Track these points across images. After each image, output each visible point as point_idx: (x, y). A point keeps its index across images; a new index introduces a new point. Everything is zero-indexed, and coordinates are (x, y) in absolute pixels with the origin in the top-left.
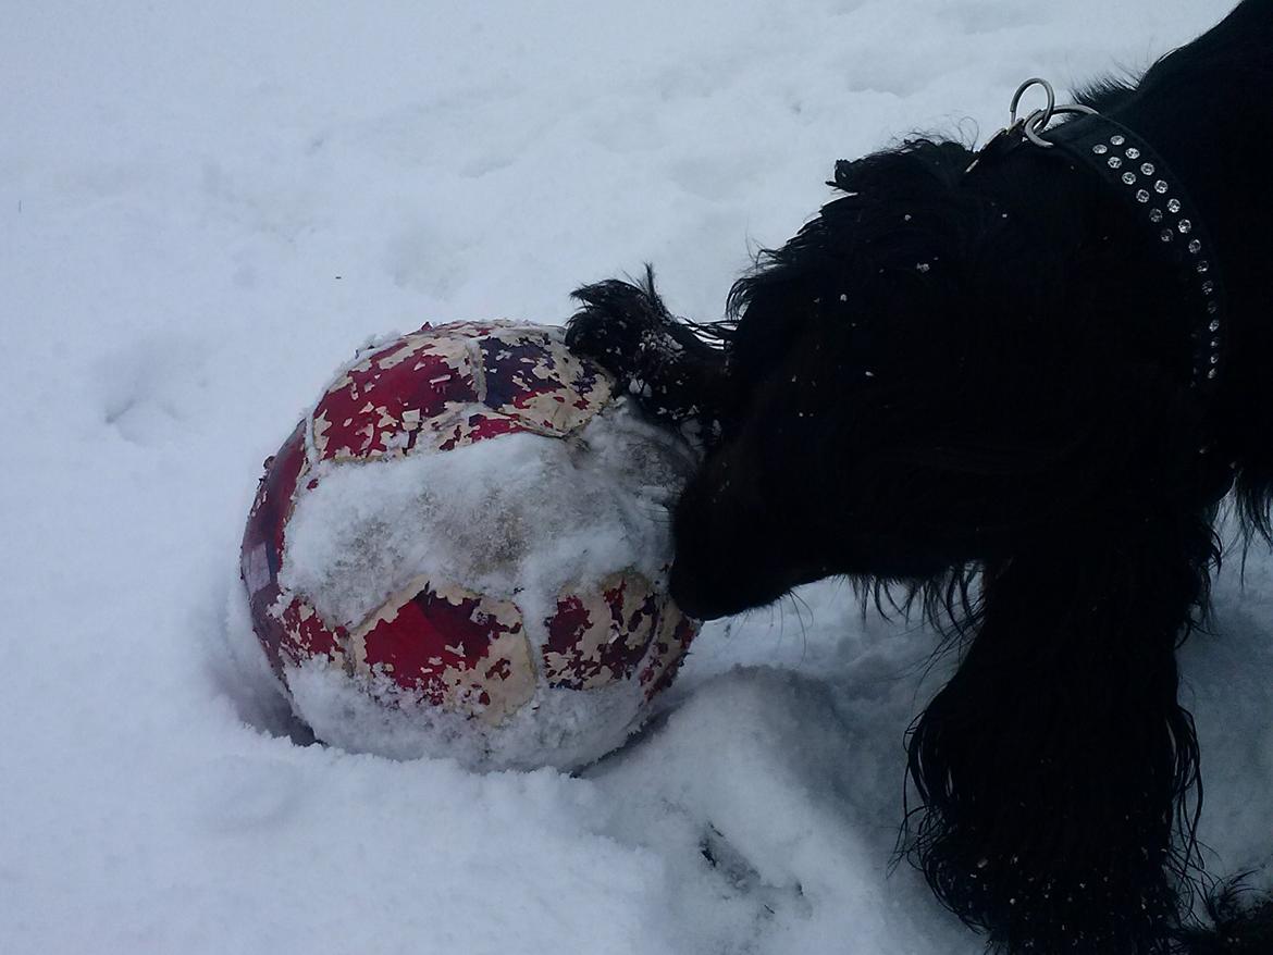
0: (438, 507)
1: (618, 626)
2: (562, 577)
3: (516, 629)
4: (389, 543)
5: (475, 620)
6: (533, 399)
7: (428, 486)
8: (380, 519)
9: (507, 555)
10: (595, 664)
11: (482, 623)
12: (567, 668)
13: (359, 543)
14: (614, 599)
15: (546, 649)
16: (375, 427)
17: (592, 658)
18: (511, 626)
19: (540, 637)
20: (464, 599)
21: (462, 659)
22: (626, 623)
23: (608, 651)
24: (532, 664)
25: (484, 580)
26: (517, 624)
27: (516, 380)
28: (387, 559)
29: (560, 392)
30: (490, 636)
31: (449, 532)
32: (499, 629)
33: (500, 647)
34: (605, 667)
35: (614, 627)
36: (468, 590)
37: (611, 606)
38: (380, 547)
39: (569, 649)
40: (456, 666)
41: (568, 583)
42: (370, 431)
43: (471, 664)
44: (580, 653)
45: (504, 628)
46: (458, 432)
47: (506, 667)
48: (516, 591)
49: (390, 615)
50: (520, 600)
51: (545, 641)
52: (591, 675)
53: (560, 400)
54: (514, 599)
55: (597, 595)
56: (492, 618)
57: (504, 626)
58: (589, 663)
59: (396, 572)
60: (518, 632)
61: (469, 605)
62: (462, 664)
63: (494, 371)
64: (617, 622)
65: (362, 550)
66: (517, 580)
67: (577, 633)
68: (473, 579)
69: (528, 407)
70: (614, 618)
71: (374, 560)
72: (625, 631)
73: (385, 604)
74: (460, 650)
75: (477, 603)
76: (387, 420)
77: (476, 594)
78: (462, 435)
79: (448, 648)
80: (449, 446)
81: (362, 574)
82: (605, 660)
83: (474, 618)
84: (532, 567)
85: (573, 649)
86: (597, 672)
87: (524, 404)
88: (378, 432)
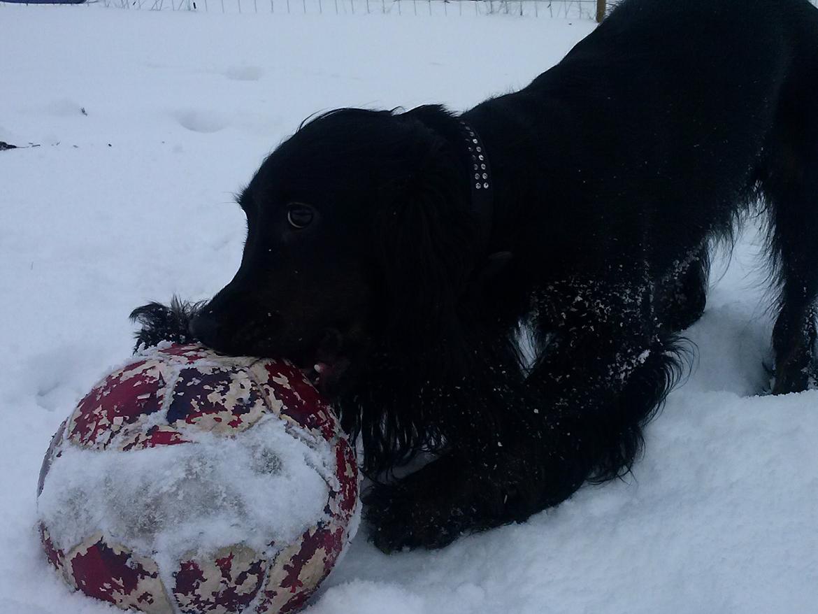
0: (111, 490)
1: (228, 582)
2: (184, 548)
3: (155, 576)
4: (85, 506)
5: (129, 566)
6: (198, 418)
7: (109, 474)
8: (81, 489)
9: (149, 528)
10: (212, 603)
11: (133, 568)
12: (191, 604)
13: (71, 502)
14: (224, 564)
15: (174, 591)
16: (97, 424)
17: (208, 599)
18: (151, 573)
19: (171, 583)
20: (122, 552)
21: (122, 588)
22: (233, 580)
23: (220, 596)
24: (167, 599)
25: (133, 543)
26: (155, 573)
27: (194, 402)
28: (83, 516)
29: (222, 414)
30: (139, 577)
31: (115, 508)
32: (145, 574)
33: (145, 585)
34: (219, 606)
35: (223, 582)
36: (124, 547)
37: (221, 569)
38: (81, 506)
39: (190, 593)
40: (119, 592)
41: (188, 552)
42: (92, 426)
43: (128, 592)
44: (199, 596)
45: (148, 574)
46: (137, 439)
47: (149, 598)
48: (154, 552)
49: (83, 552)
50: (156, 558)
51: (174, 585)
52: (210, 609)
53: (219, 420)
54: (153, 557)
55: (210, 561)
56: (140, 566)
57: (148, 572)
58: (207, 602)
59: (87, 525)
60: (155, 578)
61: (125, 556)
62: (122, 591)
63: (182, 394)
64: (226, 579)
65: (72, 506)
66: (153, 546)
67: (195, 584)
68: (127, 541)
69: (194, 423)
70: (223, 576)
71: (77, 515)
72: (232, 585)
73: (80, 544)
74: (120, 582)
75: (129, 556)
76: (104, 421)
77: (128, 550)
78: (139, 442)
79: (113, 579)
80: (128, 448)
81: (71, 522)
82: (219, 601)
83: (128, 564)
84: (163, 540)
85: (193, 593)
86: (214, 607)
87: (192, 421)
88: (97, 428)
